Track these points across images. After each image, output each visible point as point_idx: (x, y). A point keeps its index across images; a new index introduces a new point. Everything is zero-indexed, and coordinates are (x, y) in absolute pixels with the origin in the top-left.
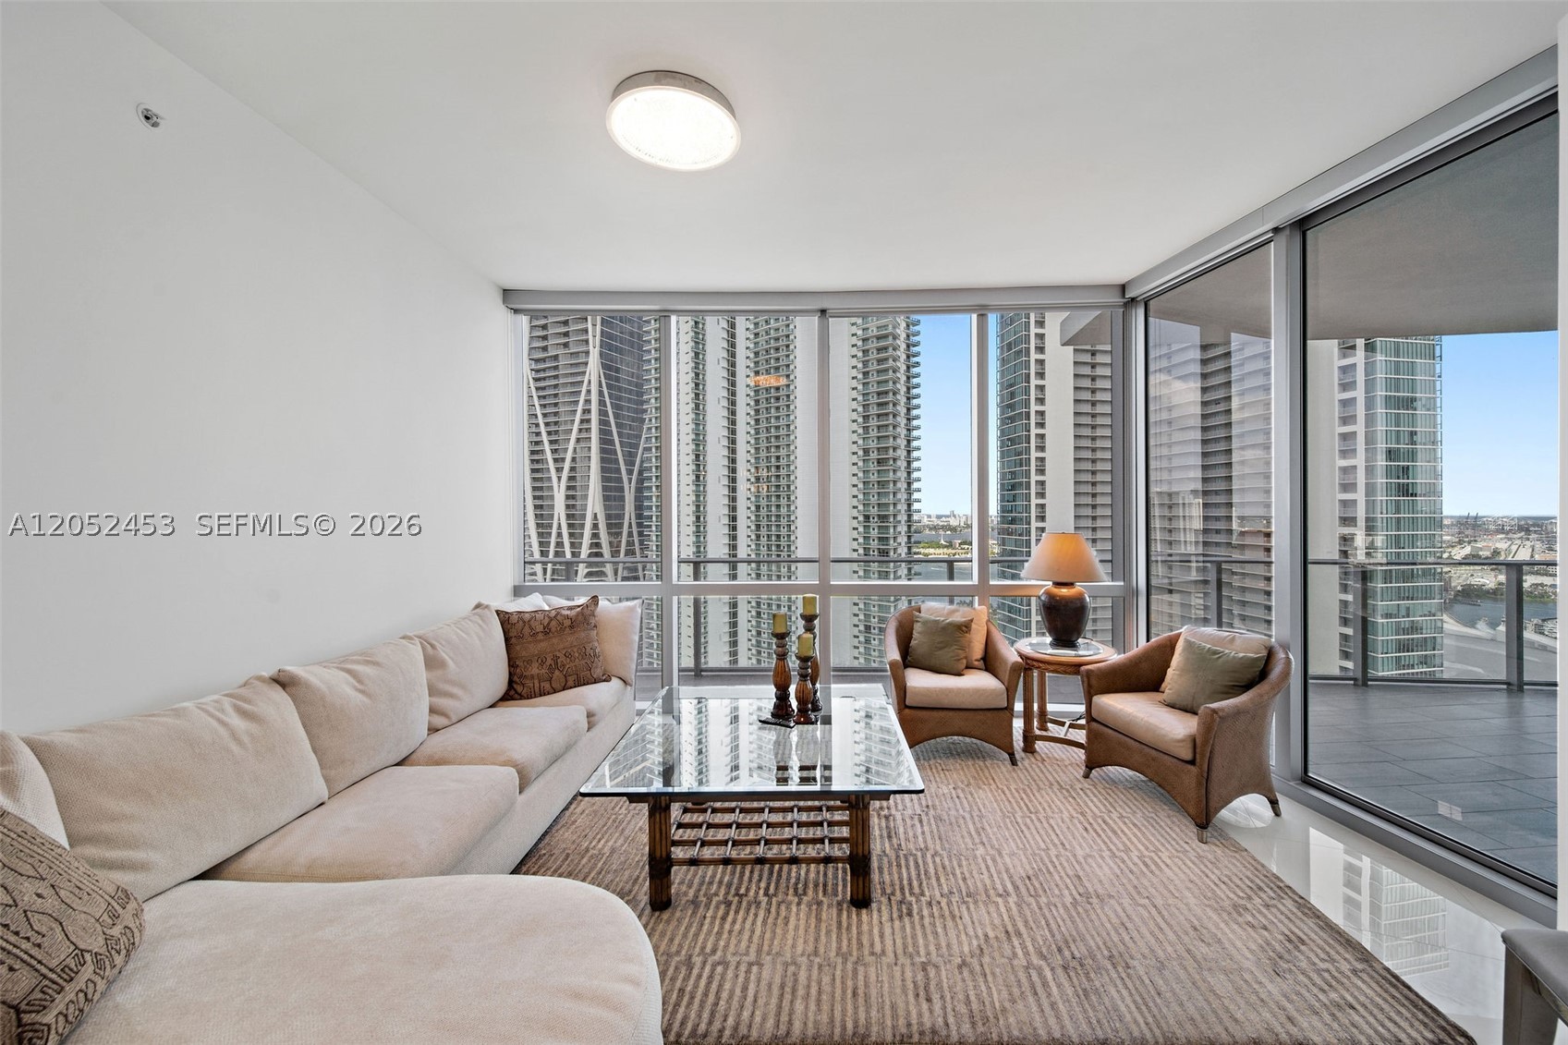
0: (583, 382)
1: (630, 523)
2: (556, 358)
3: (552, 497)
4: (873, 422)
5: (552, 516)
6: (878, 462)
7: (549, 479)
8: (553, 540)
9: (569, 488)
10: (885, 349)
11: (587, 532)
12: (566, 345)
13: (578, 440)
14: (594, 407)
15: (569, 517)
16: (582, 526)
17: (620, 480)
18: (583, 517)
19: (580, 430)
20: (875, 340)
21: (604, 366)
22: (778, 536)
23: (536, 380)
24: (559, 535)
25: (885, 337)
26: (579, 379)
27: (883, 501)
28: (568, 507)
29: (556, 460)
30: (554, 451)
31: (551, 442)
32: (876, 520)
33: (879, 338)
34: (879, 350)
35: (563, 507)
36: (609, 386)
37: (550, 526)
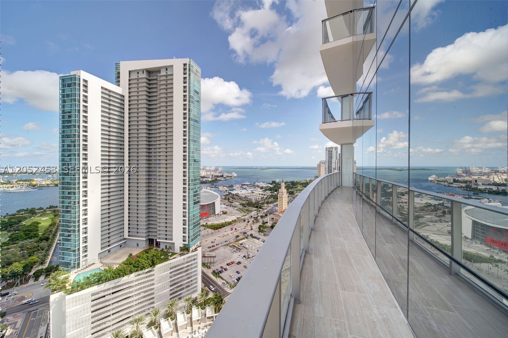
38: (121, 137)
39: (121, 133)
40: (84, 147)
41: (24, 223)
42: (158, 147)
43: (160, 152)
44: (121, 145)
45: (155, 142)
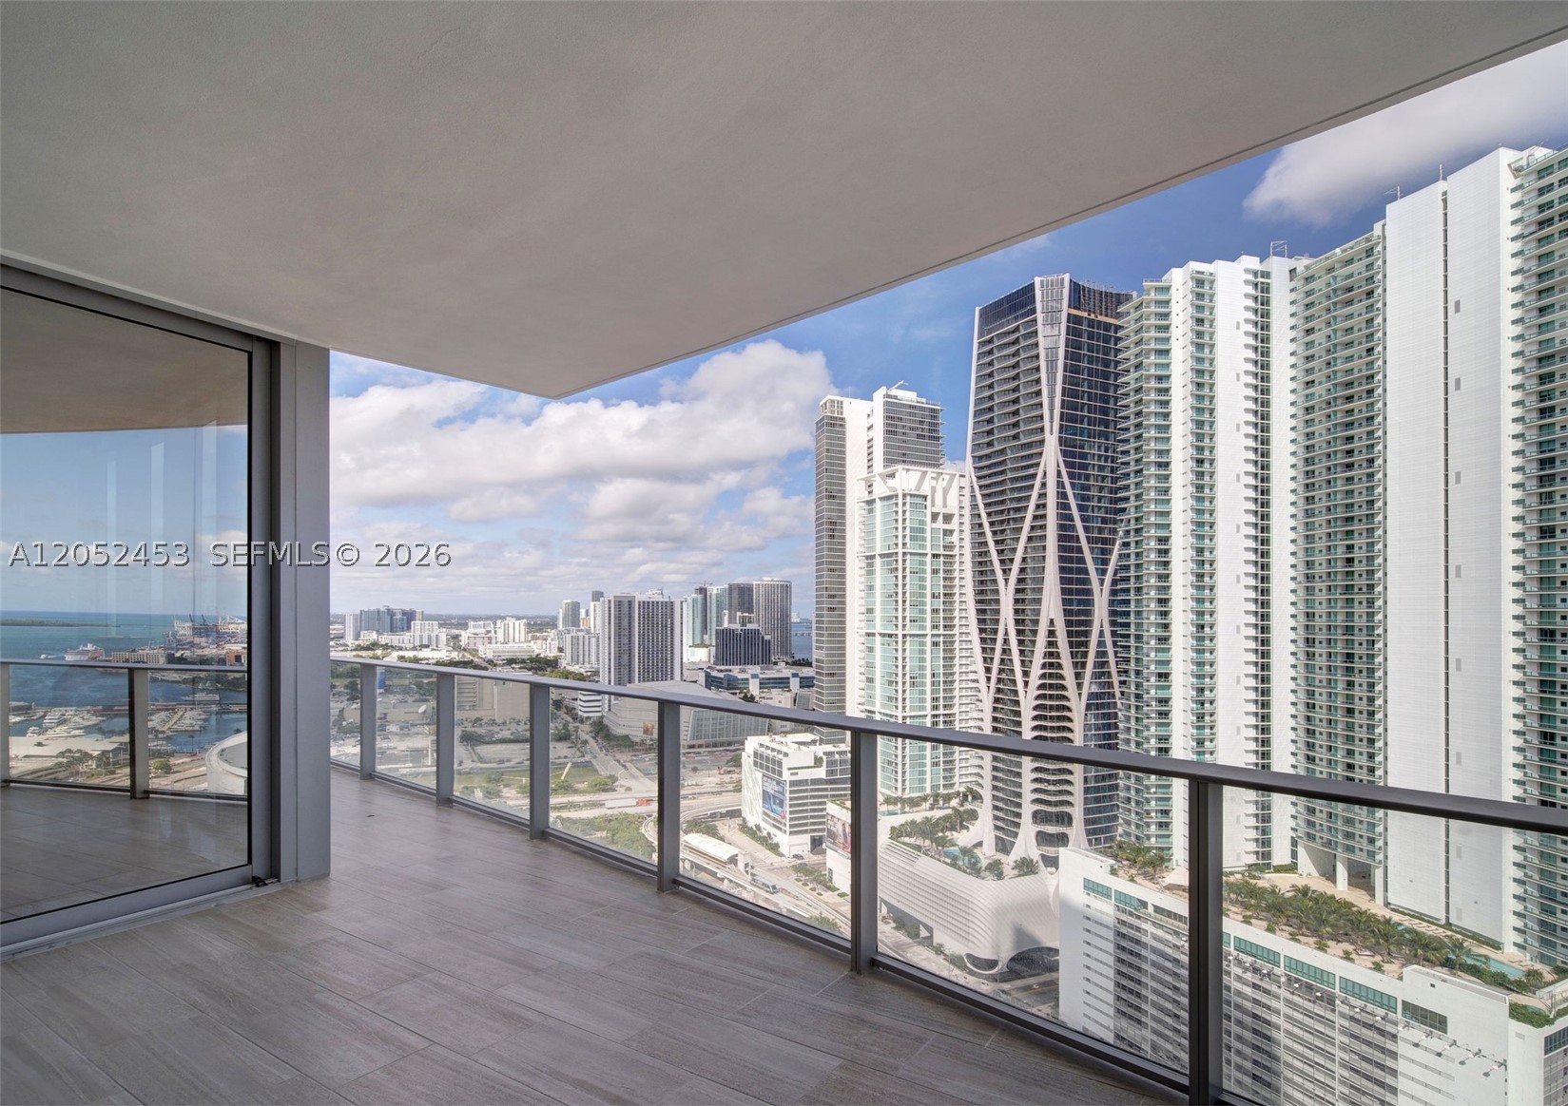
0: (1036, 474)
1: (1102, 632)
2: (1002, 451)
3: (997, 602)
5: (997, 621)
7: (995, 581)
8: (999, 646)
9: (1018, 591)
11: (1041, 640)
12: (1016, 437)
13: (1030, 539)
14: (1051, 501)
15: (1017, 622)
16: (1035, 632)
17: (1087, 581)
18: (1036, 622)
19: (1033, 528)
21: (1065, 453)
23: (980, 478)
24: (1006, 641)
26: (1031, 471)
28: (1016, 611)
29: (1002, 562)
30: (1000, 552)
31: (997, 542)
35: (1011, 612)
36: (1071, 476)
37: (996, 631)
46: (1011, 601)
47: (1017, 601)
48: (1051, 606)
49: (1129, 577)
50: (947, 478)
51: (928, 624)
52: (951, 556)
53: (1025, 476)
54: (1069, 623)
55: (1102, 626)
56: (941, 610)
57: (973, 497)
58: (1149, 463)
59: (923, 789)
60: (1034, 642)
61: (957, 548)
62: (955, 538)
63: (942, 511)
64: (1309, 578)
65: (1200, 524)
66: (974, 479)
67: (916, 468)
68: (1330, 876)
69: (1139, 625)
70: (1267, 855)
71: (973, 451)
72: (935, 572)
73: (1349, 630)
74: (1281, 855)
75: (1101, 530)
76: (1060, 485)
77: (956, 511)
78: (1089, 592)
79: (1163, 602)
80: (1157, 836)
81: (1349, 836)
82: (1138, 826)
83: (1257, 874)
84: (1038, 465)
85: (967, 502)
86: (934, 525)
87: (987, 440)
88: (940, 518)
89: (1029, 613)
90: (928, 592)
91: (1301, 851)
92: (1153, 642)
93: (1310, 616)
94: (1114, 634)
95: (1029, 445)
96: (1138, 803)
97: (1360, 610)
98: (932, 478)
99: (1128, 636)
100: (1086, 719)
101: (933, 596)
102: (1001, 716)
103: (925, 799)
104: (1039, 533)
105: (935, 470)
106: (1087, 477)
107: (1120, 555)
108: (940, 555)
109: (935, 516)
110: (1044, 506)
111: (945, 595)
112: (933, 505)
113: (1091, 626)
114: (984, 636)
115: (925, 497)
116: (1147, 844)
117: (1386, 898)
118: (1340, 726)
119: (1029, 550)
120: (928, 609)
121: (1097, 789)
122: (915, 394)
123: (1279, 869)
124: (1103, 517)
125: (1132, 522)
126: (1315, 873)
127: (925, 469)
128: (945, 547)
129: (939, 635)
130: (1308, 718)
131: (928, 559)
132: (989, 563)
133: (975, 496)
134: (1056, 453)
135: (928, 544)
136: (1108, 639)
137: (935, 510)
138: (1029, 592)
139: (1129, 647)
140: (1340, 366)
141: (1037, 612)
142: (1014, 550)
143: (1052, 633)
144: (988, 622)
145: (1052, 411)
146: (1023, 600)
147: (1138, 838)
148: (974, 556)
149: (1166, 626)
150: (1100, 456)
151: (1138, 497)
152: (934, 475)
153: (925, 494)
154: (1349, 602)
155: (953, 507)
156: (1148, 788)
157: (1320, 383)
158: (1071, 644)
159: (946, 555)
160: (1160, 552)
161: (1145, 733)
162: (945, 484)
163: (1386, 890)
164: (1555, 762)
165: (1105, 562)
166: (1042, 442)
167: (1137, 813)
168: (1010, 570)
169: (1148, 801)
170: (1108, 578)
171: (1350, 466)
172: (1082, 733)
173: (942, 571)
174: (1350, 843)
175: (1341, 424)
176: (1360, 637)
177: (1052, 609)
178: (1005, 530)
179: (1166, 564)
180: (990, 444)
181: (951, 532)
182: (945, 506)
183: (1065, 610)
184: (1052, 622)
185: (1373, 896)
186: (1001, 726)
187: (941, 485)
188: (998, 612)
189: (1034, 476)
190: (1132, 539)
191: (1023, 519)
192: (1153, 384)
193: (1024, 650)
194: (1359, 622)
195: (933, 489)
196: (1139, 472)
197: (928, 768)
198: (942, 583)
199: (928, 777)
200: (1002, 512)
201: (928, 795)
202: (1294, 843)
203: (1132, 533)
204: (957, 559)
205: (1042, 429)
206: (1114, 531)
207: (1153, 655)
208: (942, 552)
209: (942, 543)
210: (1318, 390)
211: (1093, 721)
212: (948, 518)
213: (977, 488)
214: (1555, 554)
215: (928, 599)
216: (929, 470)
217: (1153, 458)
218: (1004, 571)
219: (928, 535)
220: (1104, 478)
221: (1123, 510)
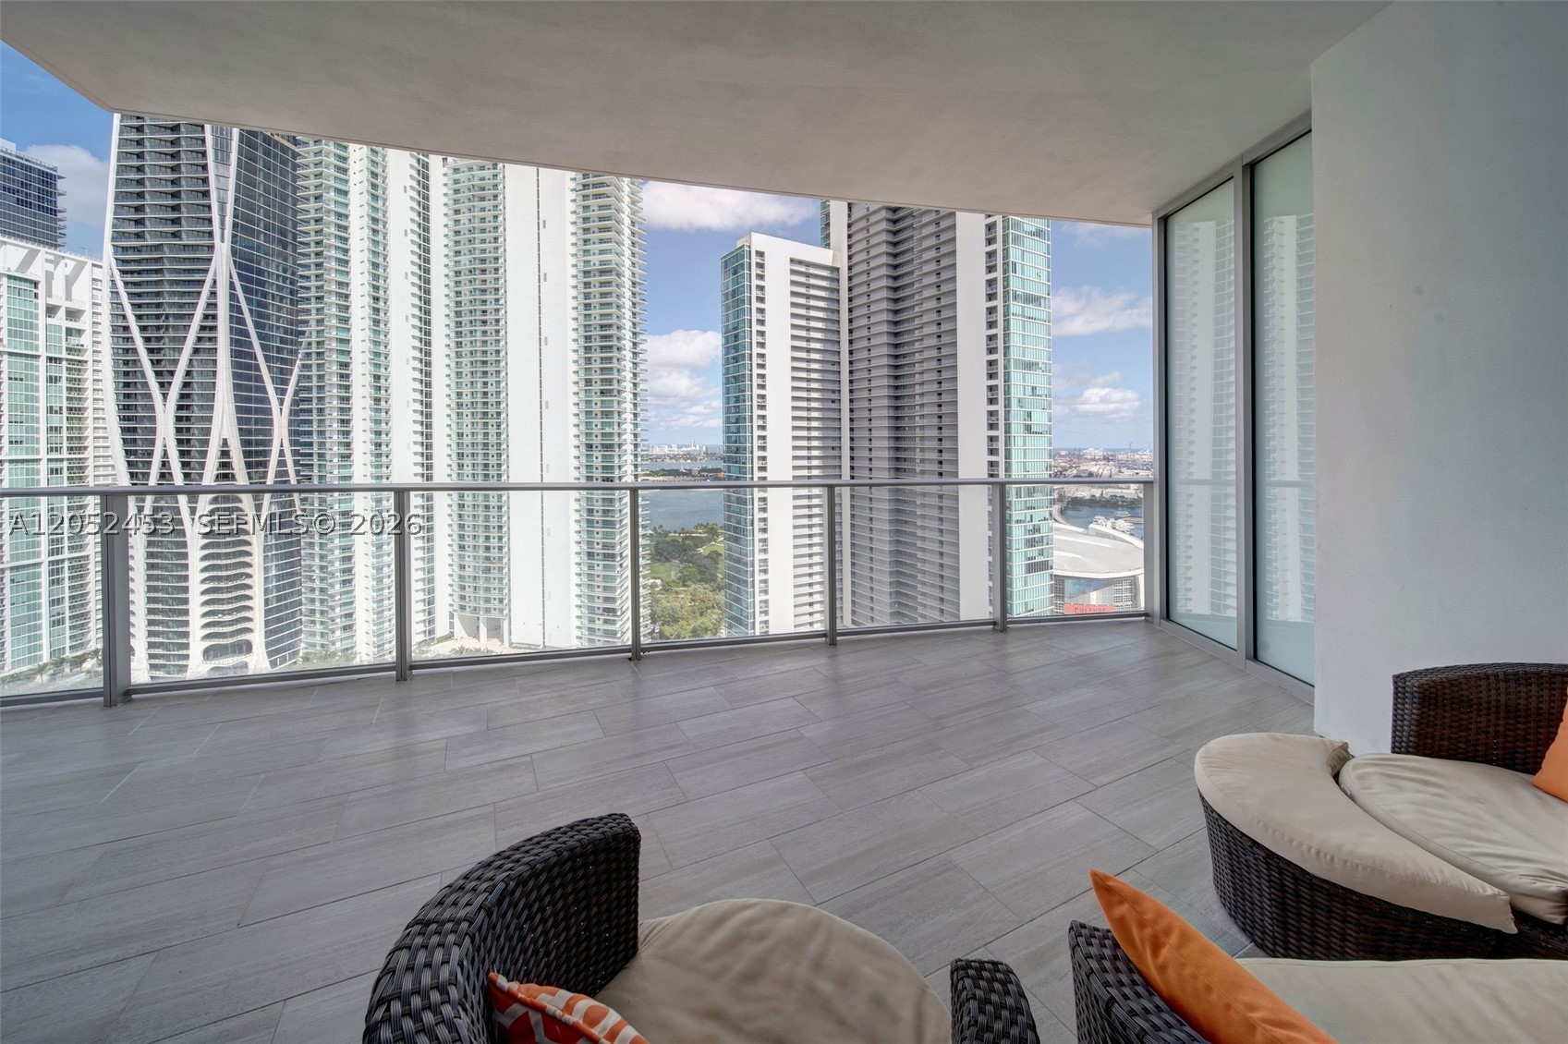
0: (204, 281)
1: (281, 451)
2: (158, 248)
3: (153, 419)
4: (596, 355)
5: (152, 442)
6: (602, 393)
7: (149, 396)
8: (154, 470)
9: (180, 408)
10: (608, 283)
11: (212, 461)
12: (175, 235)
13: (196, 351)
14: (224, 313)
15: (180, 442)
16: (203, 454)
17: (265, 400)
18: (206, 443)
19: (200, 340)
20: (597, 274)
21: (239, 266)
22: (486, 465)
23: (123, 272)
24: (165, 464)
25: (609, 272)
26: (197, 277)
27: (608, 430)
28: (179, 430)
29: (159, 373)
30: (155, 363)
31: (150, 351)
32: (599, 449)
33: (602, 272)
34: (602, 284)
35: (172, 431)
36: (246, 290)
37: (150, 454)
38: (833, 372)
39: (833, 363)
40: (760, 401)
41: (701, 550)
42: (916, 392)
43: (923, 404)
44: (833, 391)
45: (911, 379)
46: (171, 419)
47: (179, 419)
48: (224, 423)
49: (311, 398)
50: (72, 264)
51: (43, 446)
52: (80, 361)
53: (189, 281)
54: (245, 443)
55: (282, 446)
56: (65, 429)
57: (115, 294)
58: (330, 292)
59: (36, 659)
60: (202, 465)
61: (89, 353)
62: (86, 340)
63: (64, 304)
64: (460, 405)
65: (377, 354)
66: (117, 274)
67: (18, 242)
68: (476, 635)
69: (322, 445)
70: (431, 632)
71: (113, 239)
72: (52, 380)
73: (486, 445)
74: (441, 628)
75: (279, 350)
76: (233, 297)
77: (87, 308)
78: (269, 411)
79: (345, 422)
80: (341, 640)
81: (487, 600)
82: (322, 635)
83: (424, 649)
84: (206, 271)
85: (105, 297)
86: (50, 321)
87: (134, 229)
88: (62, 313)
89: (196, 432)
90: (42, 405)
91: (456, 620)
92: (336, 460)
93: (460, 435)
94: (295, 453)
95: (194, 248)
96: (322, 613)
97: (492, 431)
98: (47, 261)
99: (311, 455)
100: (266, 540)
101: (50, 410)
102: (159, 550)
103: (41, 670)
104: (208, 345)
105: (52, 251)
106: (265, 295)
107: (300, 376)
108: (60, 360)
109: (51, 310)
110: (214, 317)
111: (70, 409)
112: (49, 294)
113: (271, 446)
114: (132, 458)
115: (36, 284)
116: (332, 648)
117: (510, 639)
118: (481, 519)
119: (195, 363)
120: (43, 426)
121: (279, 609)
122: (14, 145)
123: (442, 640)
124: (281, 338)
125: (314, 345)
126: (466, 636)
127: (35, 247)
128: (67, 349)
129: (62, 460)
130: (460, 516)
131: (42, 363)
132: (139, 375)
133: (117, 293)
134: (228, 264)
135: (41, 342)
136: (289, 459)
137: (52, 301)
138: (196, 409)
139: (312, 465)
140: (478, 245)
141: (208, 432)
142: (176, 362)
143: (225, 454)
144: (140, 443)
145: (223, 217)
146: (188, 419)
147: (323, 646)
148: (116, 362)
149: (348, 445)
150: (278, 276)
151: (320, 322)
152: (52, 257)
153: (34, 278)
154: (486, 424)
155: (81, 298)
156: (332, 596)
157: (465, 254)
158: (249, 465)
159: (71, 360)
160: (342, 376)
161: (330, 546)
162: (68, 271)
163: (510, 634)
164: (593, 527)
165: (286, 382)
166: (211, 248)
167: (322, 623)
168: (170, 383)
169: (333, 609)
170: (288, 398)
171: (484, 322)
172: (262, 555)
173: (64, 379)
174: (488, 606)
175: (479, 289)
176: (492, 451)
177: (225, 429)
178: (162, 338)
179: (347, 388)
180: (139, 236)
181: (80, 332)
182: (69, 297)
183: (240, 430)
184: (225, 442)
185: (502, 641)
186: (159, 561)
187: (61, 272)
188: (153, 431)
189: (201, 283)
190: (314, 361)
191: (187, 328)
192: (332, 218)
193: (190, 474)
194: (492, 439)
195: (49, 276)
196: (319, 298)
197: (45, 631)
198: (65, 394)
199: (45, 642)
200: (158, 317)
201: (46, 665)
202: (452, 616)
203: (314, 356)
204: (90, 366)
205: (211, 234)
206: (296, 353)
207: (336, 472)
208: (64, 355)
209: (64, 345)
210: (464, 259)
211: (274, 542)
212: (72, 314)
213: (120, 285)
214: (592, 396)
215: (42, 414)
216: (43, 250)
217: (333, 287)
218: (162, 385)
219: (41, 332)
220: (282, 299)
221: (303, 333)
